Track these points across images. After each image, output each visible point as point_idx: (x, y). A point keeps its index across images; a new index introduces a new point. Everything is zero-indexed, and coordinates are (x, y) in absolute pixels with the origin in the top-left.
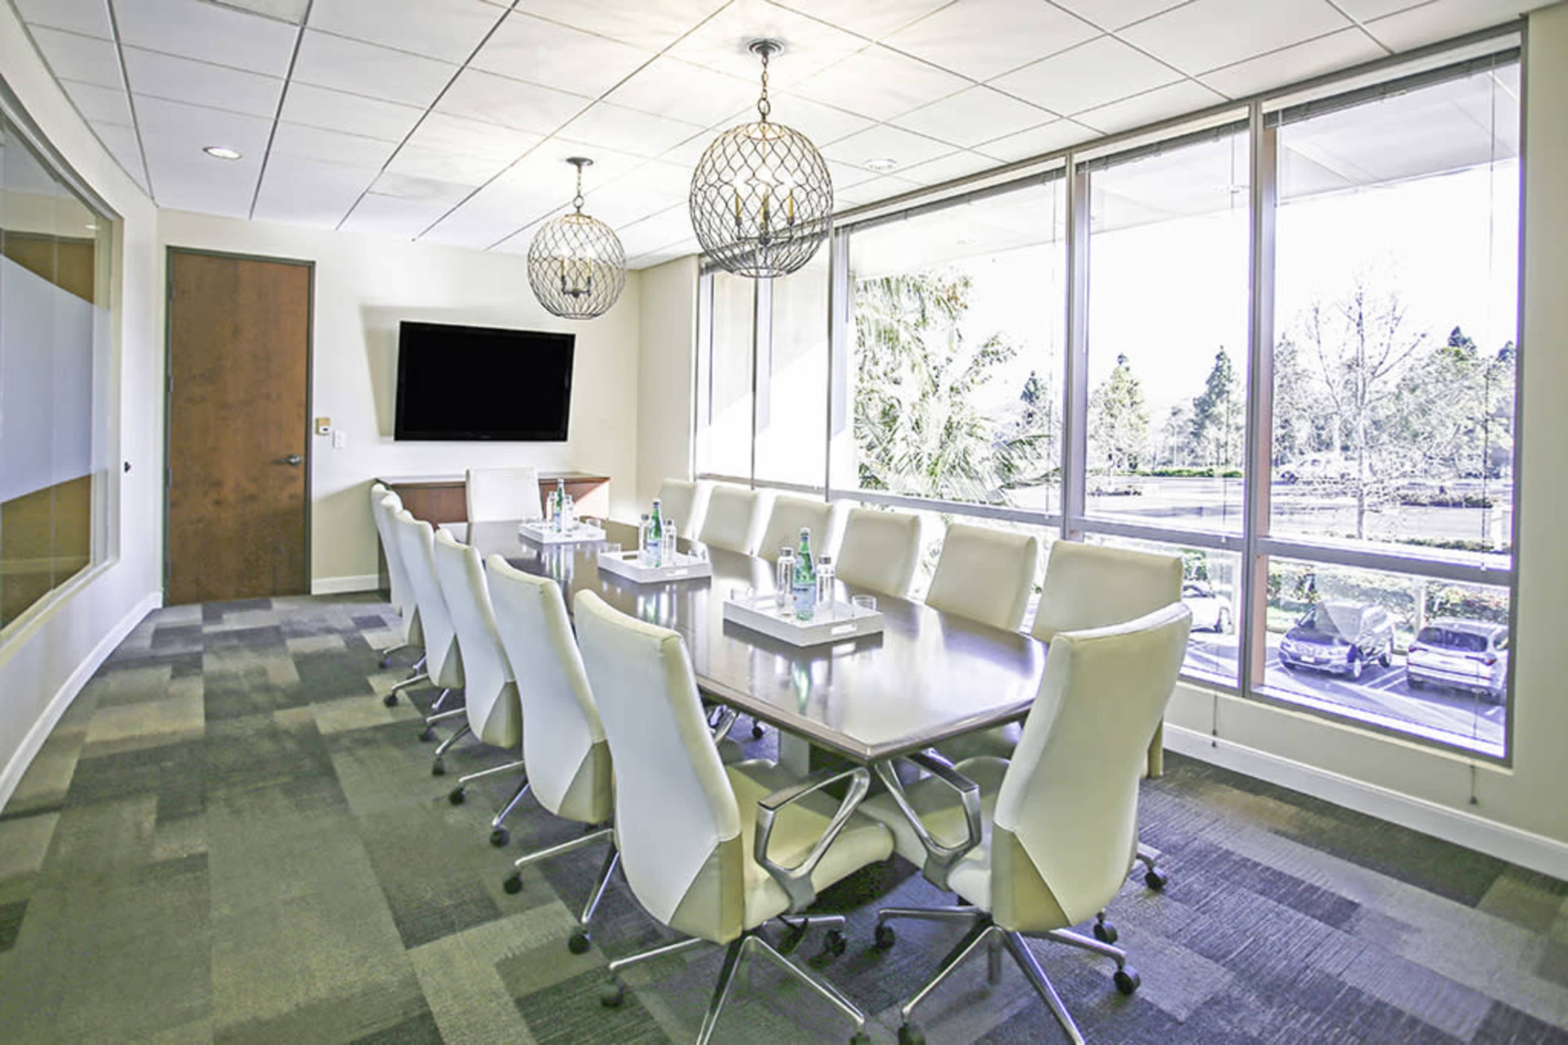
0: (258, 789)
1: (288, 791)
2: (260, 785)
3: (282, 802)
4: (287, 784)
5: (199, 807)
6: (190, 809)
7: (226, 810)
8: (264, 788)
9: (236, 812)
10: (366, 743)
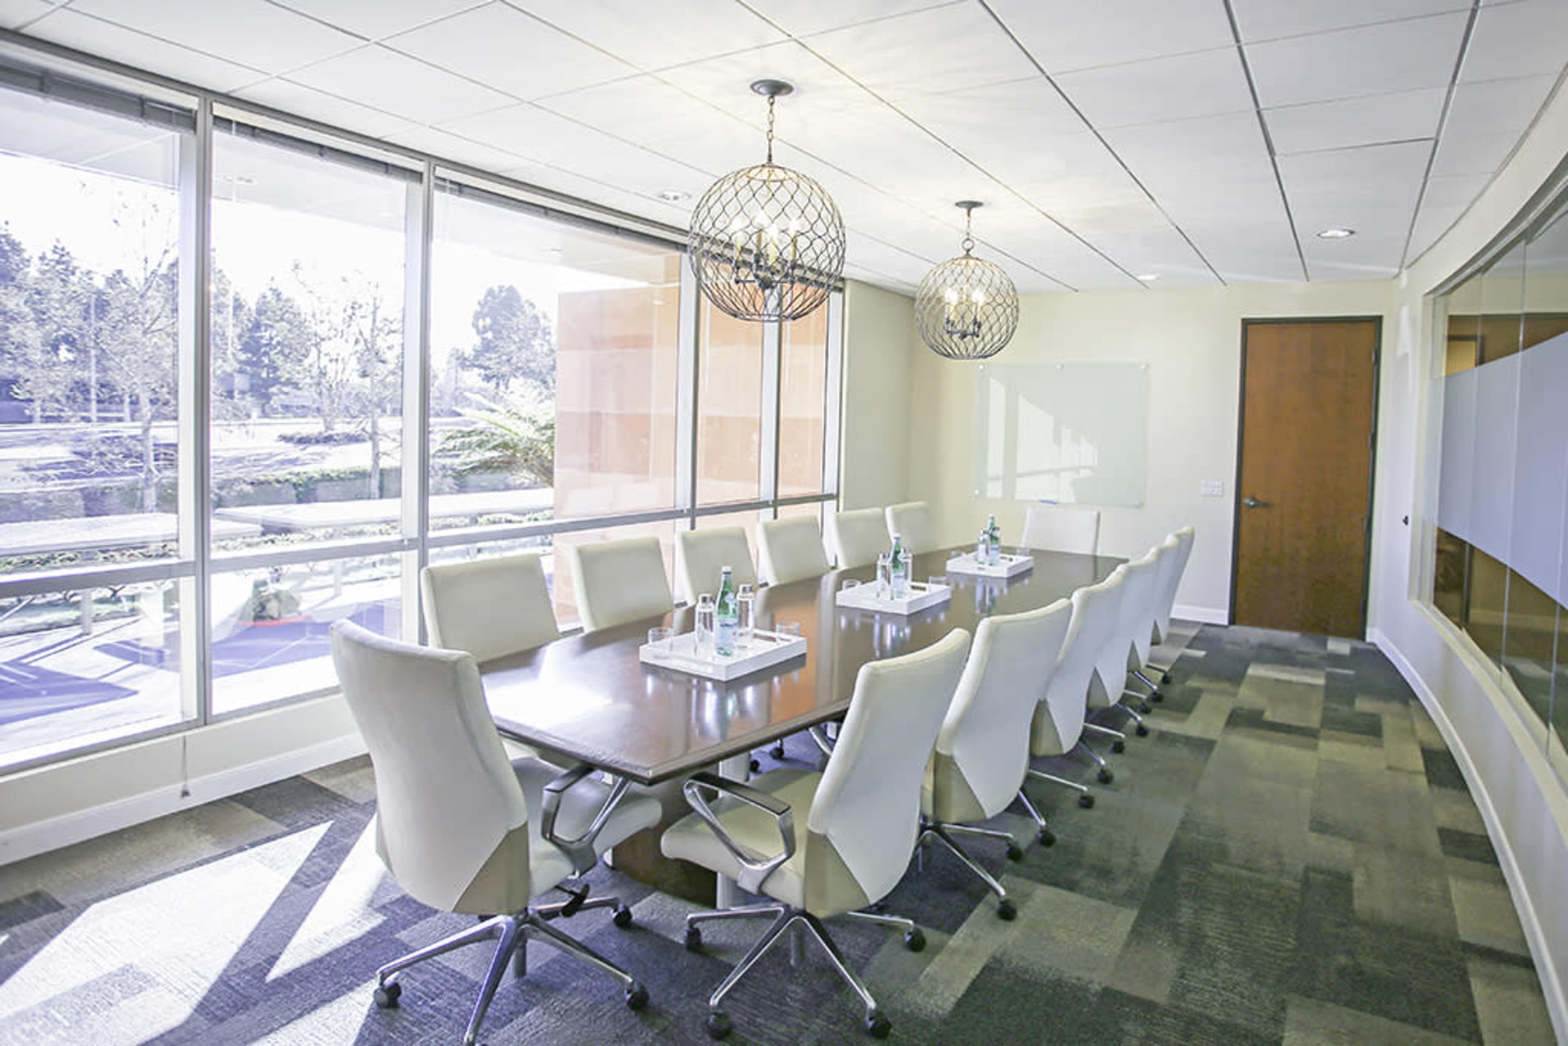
0: (1250, 869)
1: (1223, 854)
2: (1244, 873)
3: (1233, 846)
4: (1220, 862)
5: (1312, 875)
6: (1320, 877)
7: (1286, 860)
8: (1242, 867)
9: (1277, 854)
10: (1104, 872)
